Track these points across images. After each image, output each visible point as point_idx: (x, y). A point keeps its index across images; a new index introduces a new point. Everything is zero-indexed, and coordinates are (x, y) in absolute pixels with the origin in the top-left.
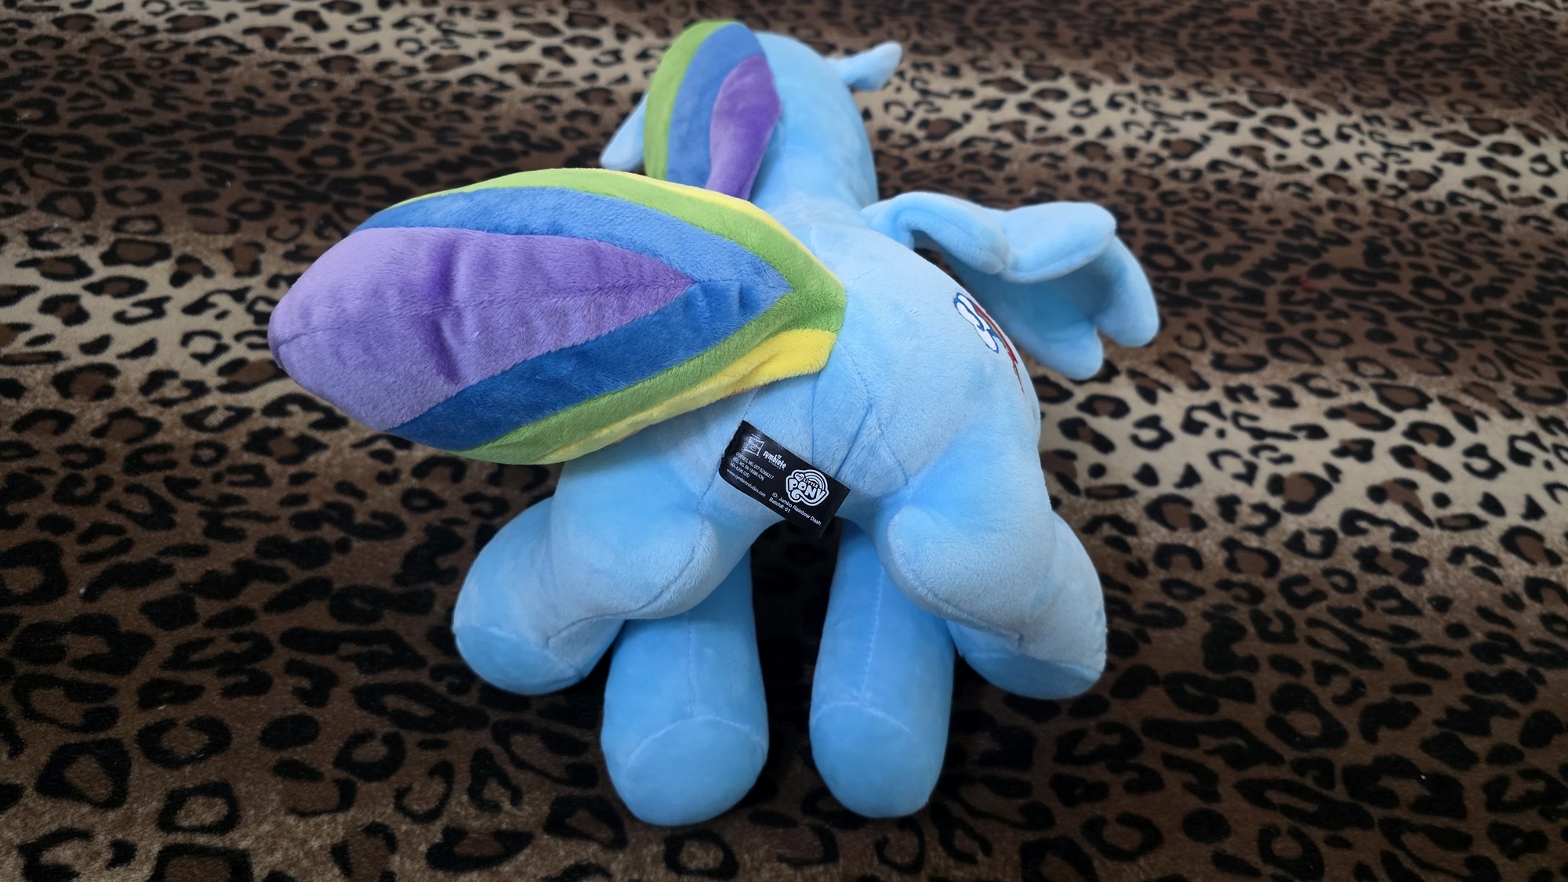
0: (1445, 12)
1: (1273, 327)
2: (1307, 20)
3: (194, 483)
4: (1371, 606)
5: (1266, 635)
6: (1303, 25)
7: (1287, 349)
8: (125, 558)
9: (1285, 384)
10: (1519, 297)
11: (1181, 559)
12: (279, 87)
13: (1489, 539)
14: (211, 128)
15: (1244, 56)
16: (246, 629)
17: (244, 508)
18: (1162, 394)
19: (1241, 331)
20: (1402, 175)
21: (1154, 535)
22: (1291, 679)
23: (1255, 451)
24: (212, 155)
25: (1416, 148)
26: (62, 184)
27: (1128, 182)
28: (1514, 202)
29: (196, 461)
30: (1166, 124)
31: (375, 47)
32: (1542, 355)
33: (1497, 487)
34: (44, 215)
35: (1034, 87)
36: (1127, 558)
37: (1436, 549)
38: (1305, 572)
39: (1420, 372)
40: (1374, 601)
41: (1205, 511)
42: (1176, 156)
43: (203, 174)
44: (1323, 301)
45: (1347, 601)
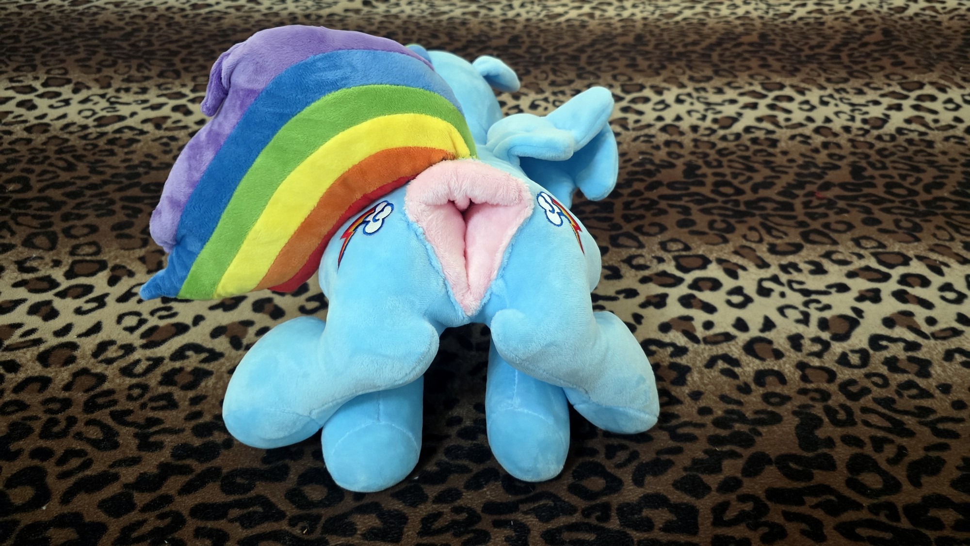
0: (872, 23)
1: (802, 224)
2: (788, 38)
3: (128, 412)
4: (900, 395)
5: (836, 423)
6: (788, 41)
7: (813, 237)
8: (88, 473)
9: (817, 259)
10: (954, 187)
11: (770, 379)
12: (166, 152)
13: (967, 342)
14: (125, 182)
15: (754, 63)
16: (167, 509)
17: (162, 426)
18: (741, 273)
19: (783, 229)
20: (865, 121)
21: (751, 365)
22: (857, 450)
23: (806, 304)
24: (127, 199)
25: (870, 104)
26: (36, 228)
27: (696, 146)
28: (938, 129)
29: (130, 398)
30: (714, 109)
33: (965, 308)
34: (26, 249)
35: (629, 97)
36: (737, 382)
37: (935, 353)
38: (853, 377)
39: (900, 241)
40: (902, 391)
41: (781, 345)
42: (723, 127)
43: (123, 212)
44: (830, 204)
45: (884, 393)
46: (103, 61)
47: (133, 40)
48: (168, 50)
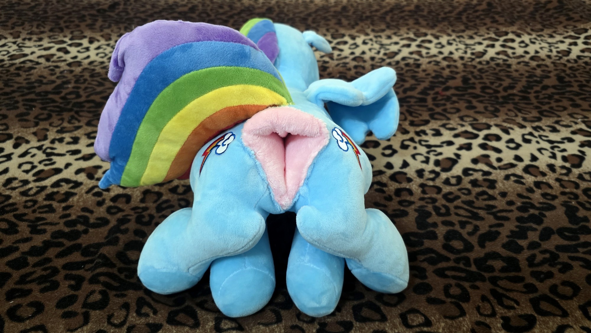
1: (431, 109)
2: (432, 8)
3: (25, 215)
4: (477, 199)
5: (439, 214)
6: (432, 10)
7: (436, 116)
9: (437, 128)
10: (521, 88)
11: (404, 193)
12: (52, 75)
13: (519, 170)
14: (26, 91)
15: (411, 22)
16: (48, 265)
17: (46, 221)
19: (419, 112)
20: (473, 54)
21: (393, 186)
22: (451, 228)
23: (428, 153)
24: (27, 100)
25: (477, 44)
28: (514, 58)
29: (26, 207)
30: (385, 48)
31: (88, 57)
32: (531, 106)
33: (519, 152)
35: (335, 41)
36: (385, 195)
37: (499, 177)
38: (451, 191)
39: (487, 117)
40: (478, 197)
41: (411, 176)
42: (390, 58)
43: (23, 107)
44: (448, 99)
45: (468, 198)
46: (16, 23)
47: (35, 10)
48: (57, 16)
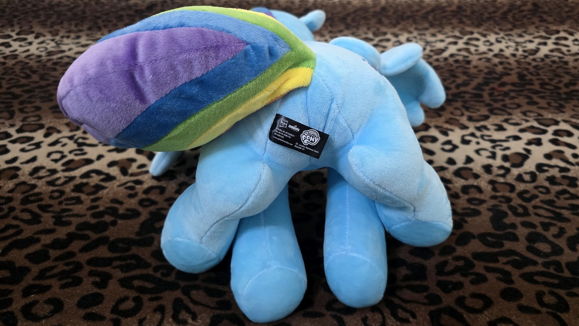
1: (488, 105)
2: (475, 9)
3: (50, 206)
4: (558, 198)
5: (516, 214)
7: (496, 111)
8: (19, 237)
9: (499, 123)
11: (473, 190)
15: (455, 21)
16: (72, 260)
17: (71, 213)
18: (450, 133)
19: (476, 107)
20: (525, 51)
21: (459, 183)
22: (532, 230)
23: (494, 147)
25: (527, 42)
26: (2, 108)
28: (570, 55)
29: (51, 197)
30: (430, 45)
35: (377, 39)
36: (450, 192)
38: (527, 189)
39: (552, 113)
40: (559, 196)
41: (478, 171)
42: (436, 54)
44: (506, 94)
45: (547, 197)
46: (54, 22)
47: (74, 11)
48: (95, 16)
